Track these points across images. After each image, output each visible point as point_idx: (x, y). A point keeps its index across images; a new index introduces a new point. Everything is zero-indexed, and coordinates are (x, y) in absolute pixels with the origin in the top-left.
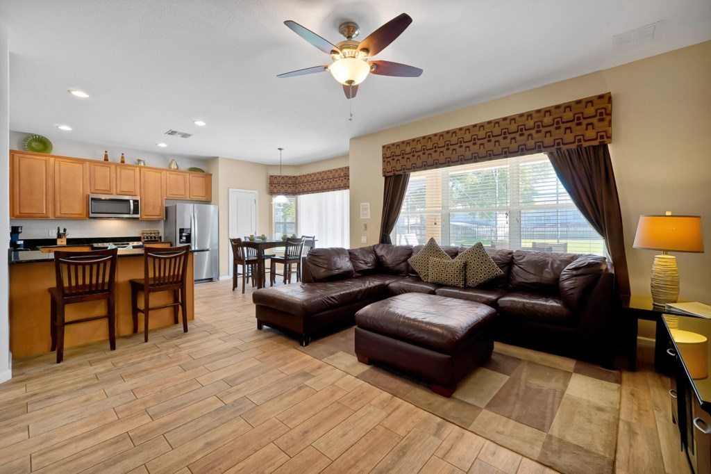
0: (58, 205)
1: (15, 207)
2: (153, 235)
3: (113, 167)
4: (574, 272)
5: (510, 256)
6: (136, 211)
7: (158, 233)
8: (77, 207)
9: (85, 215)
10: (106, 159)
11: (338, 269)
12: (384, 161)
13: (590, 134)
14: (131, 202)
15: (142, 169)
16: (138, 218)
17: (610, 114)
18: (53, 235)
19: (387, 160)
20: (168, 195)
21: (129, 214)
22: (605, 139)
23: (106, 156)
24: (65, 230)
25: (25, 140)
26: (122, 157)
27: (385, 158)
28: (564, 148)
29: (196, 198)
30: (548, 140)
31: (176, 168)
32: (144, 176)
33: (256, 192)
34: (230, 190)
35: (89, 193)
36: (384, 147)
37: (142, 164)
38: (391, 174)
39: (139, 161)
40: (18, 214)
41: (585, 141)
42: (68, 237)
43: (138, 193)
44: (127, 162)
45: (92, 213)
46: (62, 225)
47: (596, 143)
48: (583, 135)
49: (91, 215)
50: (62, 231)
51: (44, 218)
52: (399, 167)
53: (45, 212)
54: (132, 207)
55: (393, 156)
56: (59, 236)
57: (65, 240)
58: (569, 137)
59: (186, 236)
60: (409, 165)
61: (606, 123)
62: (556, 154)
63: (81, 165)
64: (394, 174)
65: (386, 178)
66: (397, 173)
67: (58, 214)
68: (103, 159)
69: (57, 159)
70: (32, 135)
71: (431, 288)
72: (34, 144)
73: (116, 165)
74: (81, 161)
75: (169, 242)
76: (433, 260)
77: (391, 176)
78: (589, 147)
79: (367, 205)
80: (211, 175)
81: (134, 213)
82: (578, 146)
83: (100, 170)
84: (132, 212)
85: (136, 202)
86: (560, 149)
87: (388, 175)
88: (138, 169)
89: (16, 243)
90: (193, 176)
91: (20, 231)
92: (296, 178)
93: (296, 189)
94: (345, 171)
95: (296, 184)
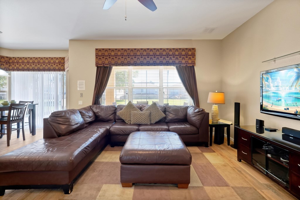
4: (198, 113)
5: (164, 108)
11: (77, 124)
12: (97, 58)
13: (190, 61)
17: (195, 56)
19: (99, 57)
22: (194, 64)
27: (97, 56)
28: (182, 65)
30: (177, 61)
36: (96, 49)
38: (102, 66)
41: (188, 64)
47: (191, 65)
48: (188, 62)
52: (107, 62)
55: (103, 56)
58: (184, 61)
60: (113, 62)
61: (194, 59)
62: (178, 67)
64: (104, 66)
65: (98, 67)
66: (105, 66)
71: (136, 127)
76: (133, 112)
77: (101, 67)
78: (189, 66)
79: (83, 82)
82: (186, 65)
86: (180, 65)
87: (99, 66)
92: (10, 58)
93: (9, 66)
94: (60, 60)
95: (10, 63)
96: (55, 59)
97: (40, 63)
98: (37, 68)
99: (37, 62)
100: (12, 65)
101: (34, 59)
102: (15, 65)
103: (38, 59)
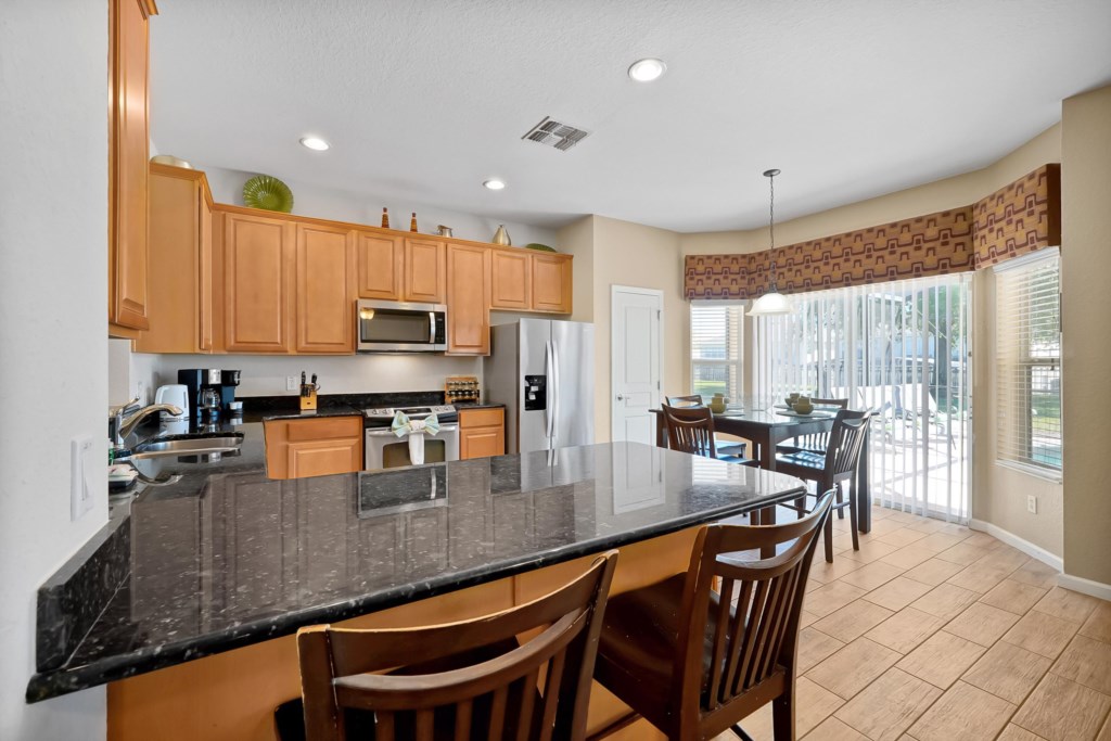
0: (302, 324)
1: (227, 329)
2: (467, 388)
3: (399, 240)
6: (440, 339)
7: (476, 383)
8: (335, 330)
9: (348, 347)
10: (385, 225)
14: (432, 315)
15: (450, 246)
16: (443, 352)
18: (293, 389)
20: (497, 302)
21: (428, 342)
23: (385, 218)
24: (314, 378)
25: (248, 185)
26: (414, 222)
29: (544, 308)
31: (507, 242)
32: (454, 259)
33: (660, 293)
34: (614, 287)
35: (356, 298)
37: (448, 236)
39: (442, 228)
40: (232, 343)
42: (319, 393)
43: (443, 299)
44: (421, 230)
45: (363, 341)
46: (311, 367)
49: (362, 346)
50: (308, 381)
51: (278, 352)
53: (279, 341)
54: (433, 329)
56: (305, 391)
57: (315, 398)
59: (536, 393)
63: (343, 237)
67: (302, 344)
68: (379, 224)
69: (302, 225)
70: (260, 177)
72: (261, 195)
73: (405, 236)
74: (343, 228)
75: (504, 406)
80: (572, 257)
81: (436, 342)
83: (376, 248)
84: (433, 339)
85: (439, 316)
88: (442, 245)
89: (228, 406)
90: (539, 260)
91: (236, 380)
92: (751, 258)
93: (749, 284)
94: (943, 223)
95: (750, 274)
96: (919, 225)
97: (850, 256)
98: (840, 276)
99: (862, 250)
100: (757, 279)
101: (827, 244)
102: (766, 276)
103: (824, 244)
